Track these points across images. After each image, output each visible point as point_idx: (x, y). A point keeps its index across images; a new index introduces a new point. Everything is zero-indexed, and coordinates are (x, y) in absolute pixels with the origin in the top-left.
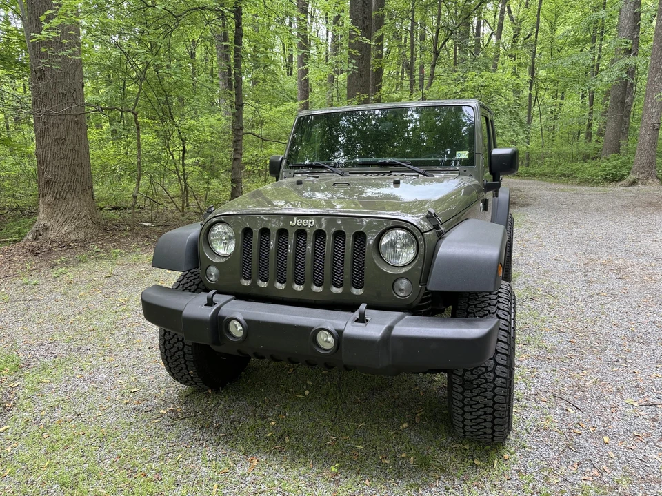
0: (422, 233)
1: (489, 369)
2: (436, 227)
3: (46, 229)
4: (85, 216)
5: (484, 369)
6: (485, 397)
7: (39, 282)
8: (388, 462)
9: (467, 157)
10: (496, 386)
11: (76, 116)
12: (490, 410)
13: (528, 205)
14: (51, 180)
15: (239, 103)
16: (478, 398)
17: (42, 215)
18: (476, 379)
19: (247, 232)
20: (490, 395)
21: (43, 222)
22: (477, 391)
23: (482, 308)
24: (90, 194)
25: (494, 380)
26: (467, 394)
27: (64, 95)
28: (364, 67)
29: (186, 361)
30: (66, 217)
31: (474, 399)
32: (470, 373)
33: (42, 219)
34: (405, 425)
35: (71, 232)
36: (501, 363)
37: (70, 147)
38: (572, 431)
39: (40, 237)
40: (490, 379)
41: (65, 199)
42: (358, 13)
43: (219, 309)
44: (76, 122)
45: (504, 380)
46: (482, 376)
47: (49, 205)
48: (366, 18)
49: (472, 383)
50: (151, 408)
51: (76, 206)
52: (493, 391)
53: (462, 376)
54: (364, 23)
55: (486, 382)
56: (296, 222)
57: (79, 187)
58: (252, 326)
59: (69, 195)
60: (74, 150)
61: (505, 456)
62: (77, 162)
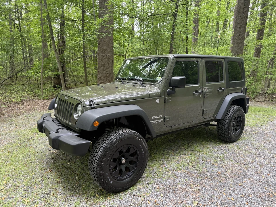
0: (83, 106)
2: (92, 105)
14: (100, 78)
15: (171, 50)
19: (59, 100)
48: (245, 8)
54: (244, 10)
56: (66, 98)
59: (104, 83)
60: (107, 68)
61: (108, 198)
62: (107, 72)
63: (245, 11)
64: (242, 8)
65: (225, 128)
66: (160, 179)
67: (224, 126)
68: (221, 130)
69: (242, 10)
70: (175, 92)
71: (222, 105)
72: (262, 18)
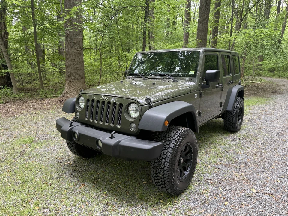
0: (141, 106)
1: (163, 163)
2: (149, 104)
3: (67, 93)
4: (81, 89)
5: (161, 163)
6: (161, 174)
7: (56, 113)
8: (128, 194)
9: (194, 73)
10: (164, 171)
11: (79, 51)
12: (163, 180)
13: (282, 93)
14: (69, 75)
15: (144, 45)
16: (159, 174)
17: (66, 88)
18: (158, 166)
19: (88, 100)
20: (162, 173)
21: (66, 90)
22: (158, 171)
23: (167, 138)
24: (83, 80)
25: (164, 167)
26: (155, 172)
27: (75, 43)
28: (205, 27)
29: (73, 146)
30: (74, 89)
31: (157, 174)
32: (156, 163)
33: (66, 89)
34: (145, 182)
35: (75, 95)
36: (167, 161)
37: (76, 63)
38: (213, 197)
39: (65, 96)
40: (163, 167)
41: (74, 82)
42: (204, 3)
43: (72, 128)
44: (79, 53)
45: (168, 168)
46: (160, 165)
47: (68, 84)
48: (207, 5)
49: (157, 168)
50: (63, 161)
51: (78, 85)
52: (163, 172)
53: (154, 164)
54: (206, 7)
55: (161, 168)
56: (103, 98)
57: (79, 78)
58: (80, 135)
59: (75, 81)
60: (78, 64)
61: (175, 201)
62: (79, 68)
63: (207, 9)
64: (204, 5)
65: (233, 119)
66: (205, 174)
67: (232, 117)
68: (229, 121)
69: (205, 7)
70: (209, 86)
71: (231, 97)
72: (217, 16)
